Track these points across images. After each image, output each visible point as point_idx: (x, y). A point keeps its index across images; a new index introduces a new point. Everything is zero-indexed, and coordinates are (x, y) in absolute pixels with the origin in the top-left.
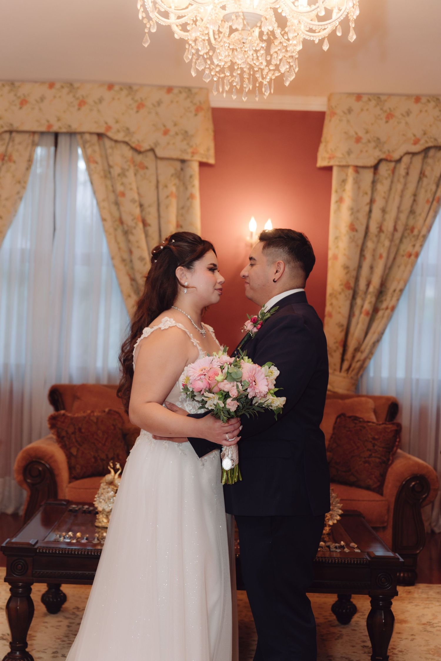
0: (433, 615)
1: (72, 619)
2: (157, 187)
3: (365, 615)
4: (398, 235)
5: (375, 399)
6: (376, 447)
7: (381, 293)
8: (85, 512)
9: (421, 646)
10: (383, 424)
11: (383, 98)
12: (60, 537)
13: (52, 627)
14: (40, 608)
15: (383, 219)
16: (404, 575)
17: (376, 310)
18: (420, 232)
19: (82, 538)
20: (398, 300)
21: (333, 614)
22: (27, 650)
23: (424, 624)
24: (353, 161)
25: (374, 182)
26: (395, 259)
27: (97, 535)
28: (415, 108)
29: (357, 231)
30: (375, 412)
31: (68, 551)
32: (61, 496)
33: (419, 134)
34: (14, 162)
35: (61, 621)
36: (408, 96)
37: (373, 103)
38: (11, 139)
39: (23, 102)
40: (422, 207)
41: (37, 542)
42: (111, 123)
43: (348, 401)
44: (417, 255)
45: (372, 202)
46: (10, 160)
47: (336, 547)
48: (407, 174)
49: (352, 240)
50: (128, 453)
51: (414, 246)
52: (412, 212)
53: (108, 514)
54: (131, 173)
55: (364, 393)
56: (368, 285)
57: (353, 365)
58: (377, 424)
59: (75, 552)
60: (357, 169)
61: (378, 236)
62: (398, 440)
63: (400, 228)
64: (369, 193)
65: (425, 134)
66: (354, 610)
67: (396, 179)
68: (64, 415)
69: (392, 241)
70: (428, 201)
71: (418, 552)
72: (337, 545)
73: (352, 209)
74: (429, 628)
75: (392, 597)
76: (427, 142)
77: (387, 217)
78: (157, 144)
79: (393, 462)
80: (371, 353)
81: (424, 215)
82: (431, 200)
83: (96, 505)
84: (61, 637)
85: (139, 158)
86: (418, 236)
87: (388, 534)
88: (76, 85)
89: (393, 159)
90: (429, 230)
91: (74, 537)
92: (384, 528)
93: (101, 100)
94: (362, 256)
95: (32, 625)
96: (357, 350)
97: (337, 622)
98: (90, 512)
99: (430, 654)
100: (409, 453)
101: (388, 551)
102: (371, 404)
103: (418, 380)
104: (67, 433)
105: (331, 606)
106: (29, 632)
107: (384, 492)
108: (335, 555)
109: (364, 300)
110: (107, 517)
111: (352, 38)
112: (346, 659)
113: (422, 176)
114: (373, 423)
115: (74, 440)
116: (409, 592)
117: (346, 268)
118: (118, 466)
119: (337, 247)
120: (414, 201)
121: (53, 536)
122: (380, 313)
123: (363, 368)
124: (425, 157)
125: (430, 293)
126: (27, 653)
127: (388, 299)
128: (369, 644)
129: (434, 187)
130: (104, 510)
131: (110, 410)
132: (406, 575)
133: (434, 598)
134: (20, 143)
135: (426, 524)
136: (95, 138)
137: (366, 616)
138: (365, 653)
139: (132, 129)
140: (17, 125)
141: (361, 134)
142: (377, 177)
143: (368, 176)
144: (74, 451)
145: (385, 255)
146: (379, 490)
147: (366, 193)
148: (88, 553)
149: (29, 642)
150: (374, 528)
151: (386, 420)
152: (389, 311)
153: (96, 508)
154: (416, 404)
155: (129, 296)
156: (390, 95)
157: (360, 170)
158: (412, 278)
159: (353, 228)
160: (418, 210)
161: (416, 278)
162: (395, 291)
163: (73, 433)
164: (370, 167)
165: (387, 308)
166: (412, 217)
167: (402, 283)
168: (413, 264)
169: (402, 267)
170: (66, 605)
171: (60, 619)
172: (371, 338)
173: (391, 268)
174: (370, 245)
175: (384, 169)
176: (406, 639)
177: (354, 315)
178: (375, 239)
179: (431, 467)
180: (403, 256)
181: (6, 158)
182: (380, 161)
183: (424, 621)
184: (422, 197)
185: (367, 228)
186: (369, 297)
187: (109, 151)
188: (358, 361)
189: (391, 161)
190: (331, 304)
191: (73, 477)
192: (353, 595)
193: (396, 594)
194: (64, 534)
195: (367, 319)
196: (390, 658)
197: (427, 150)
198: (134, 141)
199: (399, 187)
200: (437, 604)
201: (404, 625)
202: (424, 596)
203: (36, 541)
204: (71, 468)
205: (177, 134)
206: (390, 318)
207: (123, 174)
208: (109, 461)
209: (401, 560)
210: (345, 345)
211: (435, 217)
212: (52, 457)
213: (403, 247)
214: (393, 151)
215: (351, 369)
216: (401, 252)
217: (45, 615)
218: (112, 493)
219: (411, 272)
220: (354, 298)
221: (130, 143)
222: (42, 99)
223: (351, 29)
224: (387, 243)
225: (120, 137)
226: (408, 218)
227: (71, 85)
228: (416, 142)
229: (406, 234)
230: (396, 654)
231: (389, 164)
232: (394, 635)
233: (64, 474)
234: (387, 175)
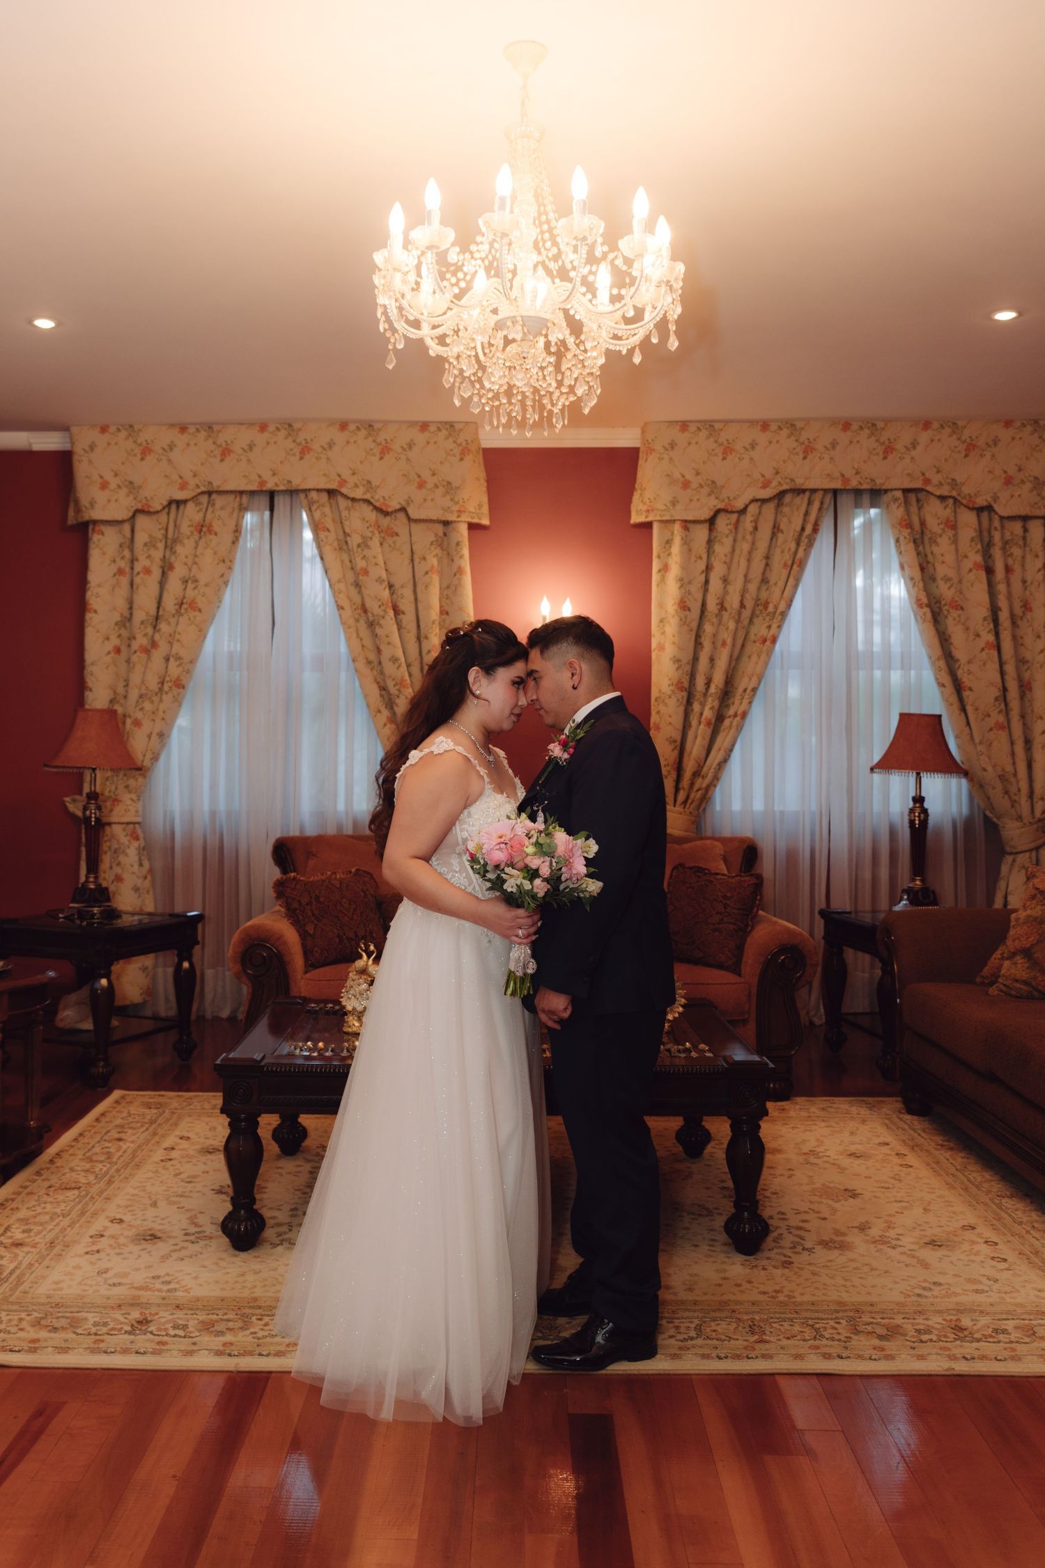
0: (818, 1140)
1: (316, 1162)
2: (412, 560)
3: (722, 1143)
4: (746, 614)
5: (724, 841)
6: (728, 910)
7: (726, 693)
8: (328, 1013)
9: (802, 1184)
10: (736, 876)
11: (717, 426)
12: (295, 1049)
13: (290, 1173)
14: (271, 1147)
15: (726, 592)
16: (774, 1085)
17: (720, 718)
18: (776, 608)
19: (326, 1049)
20: (750, 703)
21: (678, 1145)
22: (255, 1207)
23: (805, 1154)
24: (680, 513)
25: (710, 542)
26: (743, 646)
27: (346, 1044)
28: (762, 438)
29: (689, 610)
30: (725, 860)
31: (307, 1068)
32: (294, 992)
33: (769, 474)
34: (216, 534)
35: (301, 1166)
36: (752, 423)
37: (704, 433)
38: (211, 503)
39: (226, 452)
40: (778, 573)
41: (264, 1058)
42: (346, 474)
43: (686, 846)
44: (774, 640)
45: (708, 568)
46: (210, 531)
47: (679, 1051)
48: (756, 528)
49: (683, 622)
50: (387, 929)
51: (769, 627)
52: (764, 580)
53: (360, 1015)
54: (375, 543)
55: (709, 834)
56: (708, 684)
57: (692, 796)
58: (729, 877)
59: (316, 1070)
60: (686, 524)
61: (719, 616)
62: (758, 897)
63: (749, 604)
64: (705, 556)
65: (777, 473)
66: (707, 1137)
67: (740, 537)
68: (294, 878)
69: (738, 621)
70: (785, 565)
71: (793, 1053)
72: (681, 1047)
73: (681, 580)
74: (812, 1159)
75: (761, 1118)
76: (780, 483)
77: (730, 588)
78: (410, 501)
79: (753, 928)
80: (716, 778)
81: (781, 584)
82: (790, 563)
83: (344, 1004)
84: (302, 1187)
85: (385, 521)
86: (775, 613)
87: (750, 1030)
88: (296, 426)
89: (734, 510)
90: (789, 606)
91: (315, 1048)
92: (745, 1022)
93: (331, 445)
94: (698, 644)
95: (261, 1171)
96: (697, 774)
97: (684, 1156)
98: (335, 1013)
99: (815, 1195)
100: (775, 916)
101: (753, 1054)
102: (719, 849)
103: (782, 813)
104: (300, 904)
105: (674, 1133)
106: (257, 1182)
107: (743, 972)
108: (677, 1061)
109: (703, 705)
110: (360, 1019)
111: (672, 346)
112: (699, 1206)
113: (776, 530)
114: (723, 875)
115: (310, 913)
116: (783, 1110)
117: (677, 660)
118: (372, 948)
119: (663, 633)
120: (767, 565)
121: (286, 1048)
122: (727, 722)
123: (706, 798)
124: (779, 505)
125: (794, 691)
126: (256, 1211)
127: (737, 702)
128: (730, 1184)
129: (793, 546)
130: (354, 1009)
131: (358, 870)
132: (777, 1086)
133: (818, 1117)
134: (222, 508)
135: (802, 1013)
136: (325, 496)
137: (725, 1146)
138: (725, 1197)
139: (375, 482)
140: (217, 484)
141: (688, 477)
142: (714, 534)
143: (701, 533)
144: (310, 929)
145: (729, 641)
146: (736, 969)
147: (701, 558)
148: (334, 1070)
149: (257, 1197)
150: (729, 1022)
151: (741, 871)
152: (738, 718)
153: (344, 1007)
154: (782, 845)
155: (379, 711)
156: (727, 422)
157: (690, 525)
158: (768, 672)
159: (683, 606)
160: (773, 578)
161: (775, 672)
162: (745, 690)
163: (307, 904)
164: (705, 521)
165: (735, 715)
166: (764, 587)
167: (755, 679)
168: (770, 653)
169: (754, 658)
170: (307, 1143)
171: (299, 1163)
172: (715, 757)
173: (738, 659)
174: (708, 628)
175: (723, 523)
176: (781, 1175)
177: (690, 726)
178: (715, 620)
179: (806, 934)
180: (755, 642)
181: (204, 529)
182: (718, 512)
183: (806, 1149)
184: (778, 560)
185: (704, 605)
186: (710, 700)
187: (345, 513)
188: (698, 791)
189: (732, 512)
190: (658, 712)
191: (310, 965)
192: (705, 1118)
193: (765, 1113)
194: (301, 1044)
195: (709, 731)
196: (761, 1203)
197: (782, 494)
198: (378, 498)
199: (745, 547)
200: (823, 1124)
201: (779, 1156)
202: (804, 1114)
203: (262, 1055)
204: (307, 953)
205: (436, 486)
206: (740, 728)
207: (364, 544)
208: (360, 941)
209: (771, 1065)
210: (679, 769)
211: (796, 586)
212: (280, 937)
213: (754, 630)
214: (735, 498)
215: (690, 801)
216: (752, 637)
217: (279, 1158)
218: (365, 986)
219: (766, 664)
220: (689, 702)
221: (372, 501)
222: (251, 447)
223: (671, 333)
224: (732, 625)
225: (358, 493)
226: (759, 589)
227: (290, 425)
228: (765, 485)
229: (758, 612)
230: (767, 1197)
231: (729, 515)
232: (765, 1172)
233: (298, 961)
234: (727, 532)
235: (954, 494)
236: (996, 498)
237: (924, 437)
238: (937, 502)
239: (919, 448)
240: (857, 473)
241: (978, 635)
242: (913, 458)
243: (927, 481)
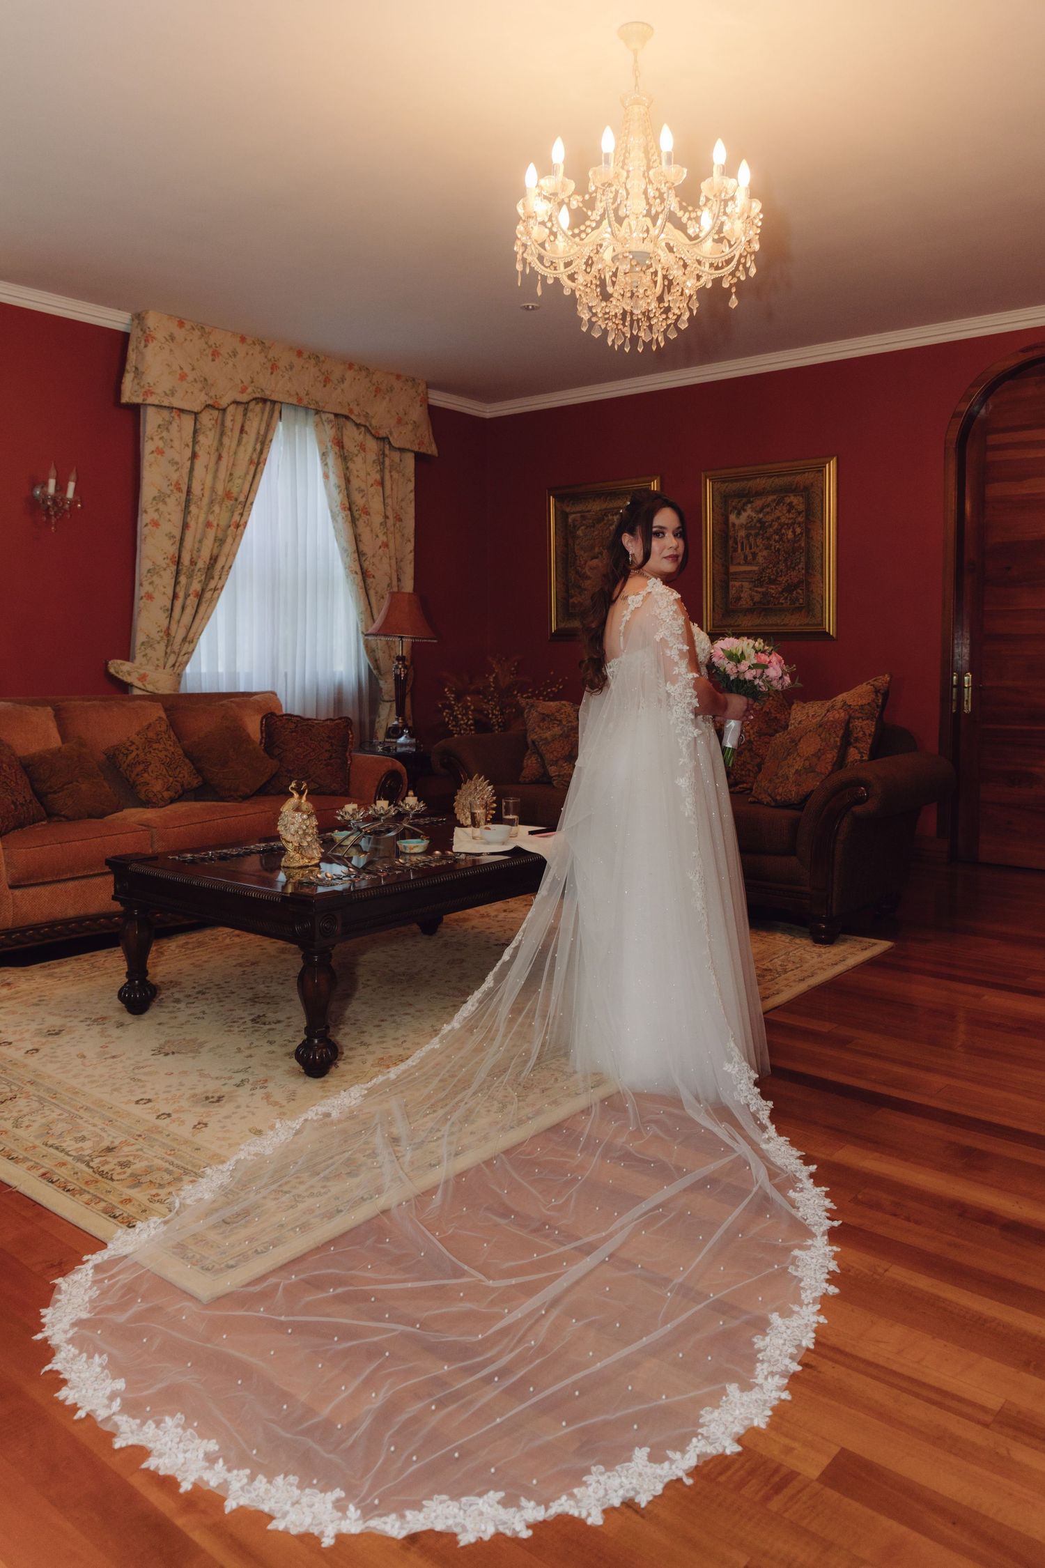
7: (209, 569)
11: (207, 329)
17: (203, 591)
20: (227, 578)
24: (177, 402)
25: (195, 432)
28: (241, 349)
29: (180, 491)
33: (246, 381)
36: (233, 333)
37: (197, 333)
44: (245, 526)
45: (194, 456)
49: (178, 502)
51: (241, 514)
56: (192, 559)
57: (180, 659)
60: (180, 412)
64: (191, 444)
65: (252, 382)
70: (251, 461)
73: (177, 464)
76: (252, 391)
81: (249, 478)
82: (256, 460)
89: (219, 407)
94: (185, 523)
96: (184, 640)
109: (190, 577)
113: (243, 431)
117: (171, 537)
119: (157, 510)
122: (208, 595)
124: (246, 409)
127: (216, 577)
129: (258, 446)
141: (187, 370)
142: (199, 426)
143: (188, 422)
145: (216, 523)
147: (188, 445)
156: (215, 327)
157: (182, 415)
159: (178, 487)
160: (239, 471)
162: (224, 568)
164: (193, 413)
165: (216, 589)
168: (242, 536)
169: (230, 540)
174: (193, 510)
175: (207, 419)
177: (178, 597)
182: (205, 406)
184: (242, 456)
185: (189, 489)
186: (195, 575)
188: (185, 654)
189: (216, 409)
190: (152, 583)
195: (196, 601)
197: (251, 400)
206: (218, 600)
210: (168, 635)
214: (220, 397)
215: (177, 664)
219: (239, 546)
220: (178, 575)
224: (217, 509)
228: (243, 391)
231: (213, 411)
234: (210, 426)
235: (368, 424)
236: (391, 433)
237: (349, 374)
238: (355, 428)
239: (347, 383)
240: (307, 394)
241: (377, 536)
242: (342, 390)
243: (351, 411)
